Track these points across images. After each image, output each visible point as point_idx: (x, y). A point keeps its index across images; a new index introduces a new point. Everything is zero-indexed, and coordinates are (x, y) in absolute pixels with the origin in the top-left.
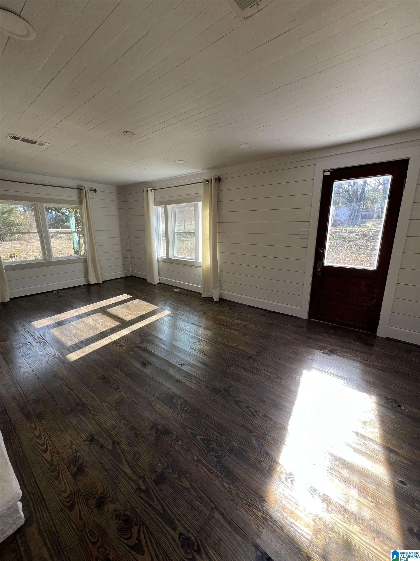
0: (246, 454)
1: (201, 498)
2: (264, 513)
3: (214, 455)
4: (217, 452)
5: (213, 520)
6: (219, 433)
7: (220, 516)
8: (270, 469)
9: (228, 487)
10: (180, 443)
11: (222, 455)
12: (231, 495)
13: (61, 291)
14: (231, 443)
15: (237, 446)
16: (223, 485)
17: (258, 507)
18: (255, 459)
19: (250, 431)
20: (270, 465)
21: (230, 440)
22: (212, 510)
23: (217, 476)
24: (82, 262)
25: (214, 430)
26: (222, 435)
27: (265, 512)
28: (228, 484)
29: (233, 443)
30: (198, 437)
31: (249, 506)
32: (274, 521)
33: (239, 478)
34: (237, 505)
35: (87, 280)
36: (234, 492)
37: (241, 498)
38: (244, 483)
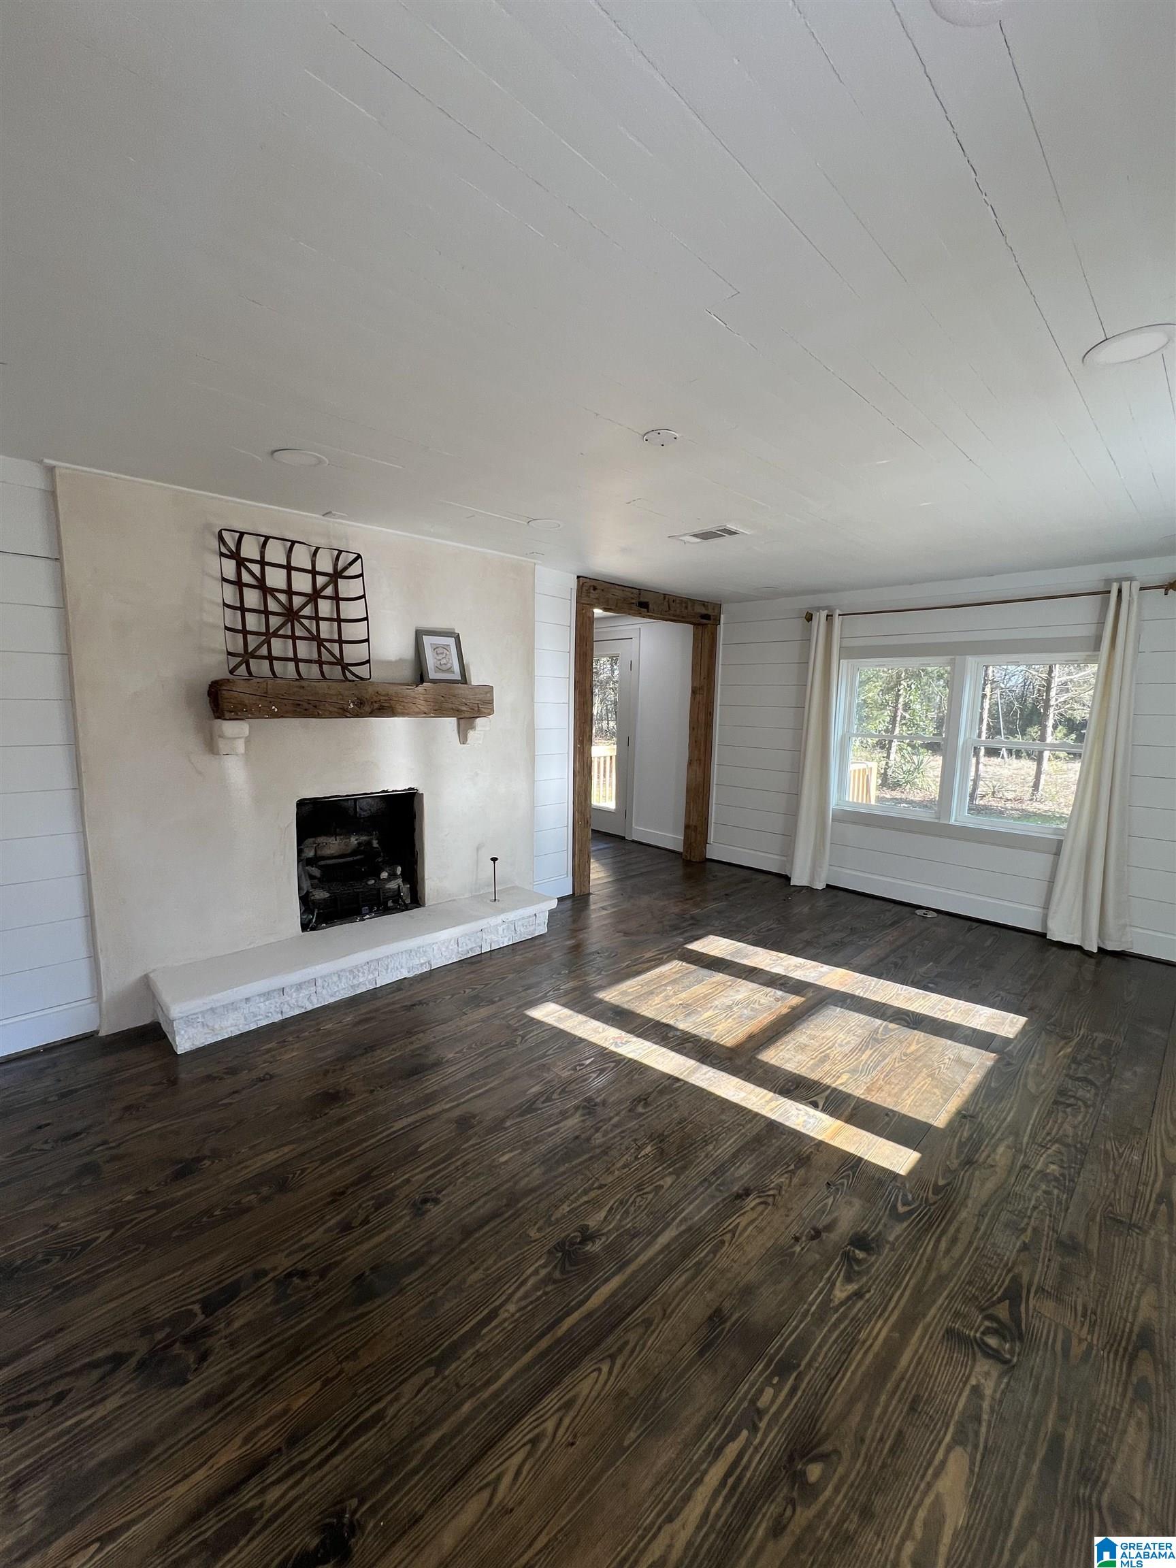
13: (940, 917)
24: (1045, 853)
35: (1044, 921)
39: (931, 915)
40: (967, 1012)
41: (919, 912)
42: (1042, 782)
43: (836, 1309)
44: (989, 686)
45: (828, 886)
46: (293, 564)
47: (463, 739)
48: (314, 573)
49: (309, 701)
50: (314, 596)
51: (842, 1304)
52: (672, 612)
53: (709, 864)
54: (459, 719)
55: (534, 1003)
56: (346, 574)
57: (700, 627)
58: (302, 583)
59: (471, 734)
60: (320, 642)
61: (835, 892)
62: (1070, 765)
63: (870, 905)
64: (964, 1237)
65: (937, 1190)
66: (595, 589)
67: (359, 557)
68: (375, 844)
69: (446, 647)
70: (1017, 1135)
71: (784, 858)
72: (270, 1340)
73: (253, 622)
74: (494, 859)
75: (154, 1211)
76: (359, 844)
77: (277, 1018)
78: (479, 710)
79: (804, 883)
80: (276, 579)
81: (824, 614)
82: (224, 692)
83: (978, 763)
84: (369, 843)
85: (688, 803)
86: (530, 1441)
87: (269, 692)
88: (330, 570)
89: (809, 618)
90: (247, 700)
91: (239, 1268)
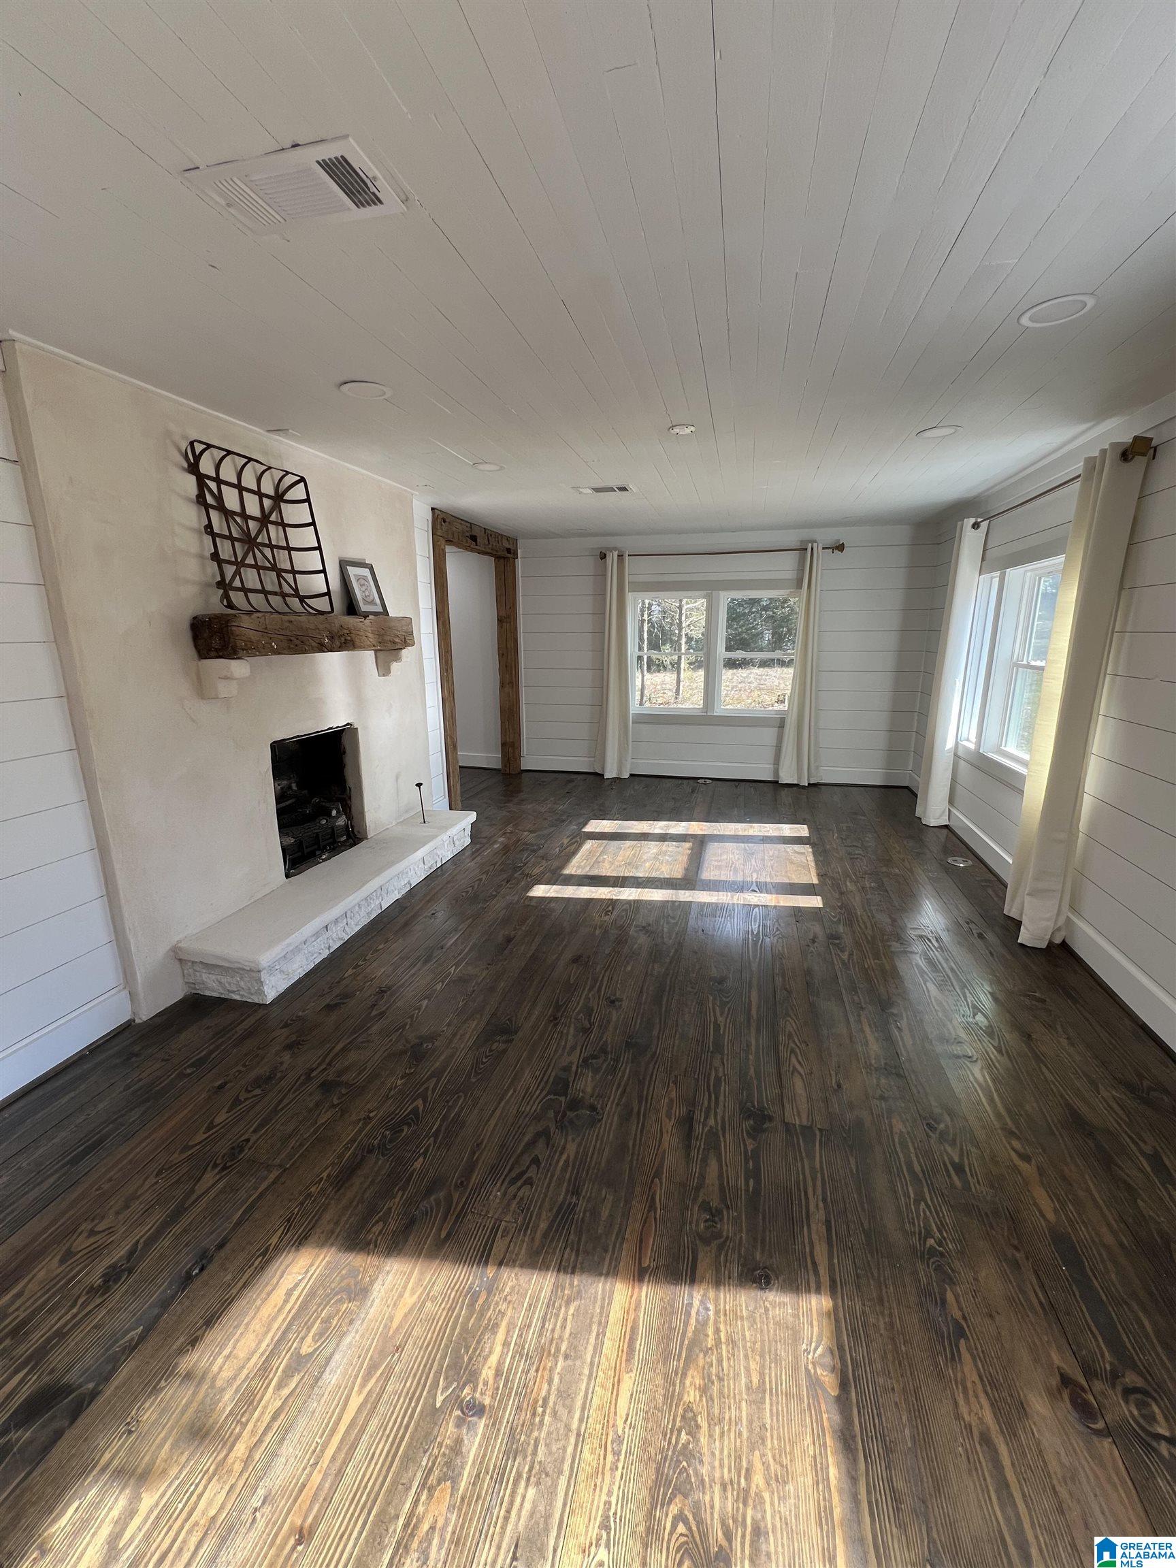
0: (398, 1190)
1: (300, 1145)
2: (276, 1247)
3: (384, 1136)
4: (391, 1141)
5: (266, 1172)
6: (438, 1130)
7: (271, 1180)
8: (368, 1244)
9: (322, 1178)
10: (399, 1082)
11: (387, 1149)
12: (307, 1187)
13: (714, 782)
14: (420, 1155)
15: (415, 1170)
16: (326, 1168)
17: (286, 1234)
18: (390, 1209)
19: (462, 1183)
20: (379, 1242)
21: (425, 1153)
22: (280, 1166)
23: (341, 1156)
24: (774, 727)
25: (443, 1120)
26: (436, 1135)
27: (278, 1250)
28: (328, 1176)
29: (421, 1159)
30: (419, 1102)
31: (288, 1220)
32: (262, 1268)
33: (342, 1191)
34: (290, 1200)
35: (776, 772)
36: (313, 1189)
37: (302, 1204)
38: (333, 1202)
39: (708, 782)
40: (779, 829)
41: (699, 781)
42: (681, 688)
43: (849, 962)
44: (646, 612)
45: (631, 775)
46: (243, 484)
47: (384, 669)
48: (261, 495)
49: (297, 637)
50: (264, 520)
51: (849, 960)
52: (490, 546)
53: (524, 775)
54: (376, 651)
55: (529, 887)
56: (287, 497)
57: (502, 561)
58: (253, 507)
59: (395, 666)
60: (279, 572)
61: (637, 778)
62: (695, 674)
63: (668, 783)
64: (865, 918)
65: (840, 908)
66: (445, 522)
67: (302, 480)
68: (294, 787)
69: (365, 578)
70: (848, 876)
71: (592, 759)
72: (619, 1085)
73: (225, 550)
74: (419, 785)
75: (435, 1080)
76: (282, 788)
77: (325, 954)
78: (405, 642)
79: (614, 775)
80: (231, 499)
81: (616, 554)
82: (234, 628)
83: (643, 676)
84: (290, 787)
85: (502, 723)
86: (791, 1052)
87: (268, 627)
88: (272, 493)
89: (603, 556)
90: (254, 636)
91: (548, 1073)
